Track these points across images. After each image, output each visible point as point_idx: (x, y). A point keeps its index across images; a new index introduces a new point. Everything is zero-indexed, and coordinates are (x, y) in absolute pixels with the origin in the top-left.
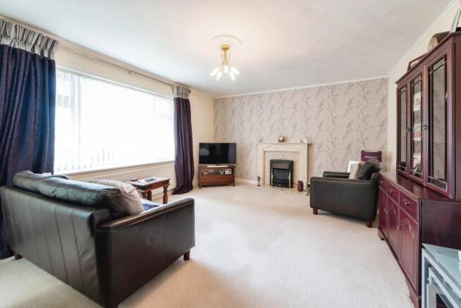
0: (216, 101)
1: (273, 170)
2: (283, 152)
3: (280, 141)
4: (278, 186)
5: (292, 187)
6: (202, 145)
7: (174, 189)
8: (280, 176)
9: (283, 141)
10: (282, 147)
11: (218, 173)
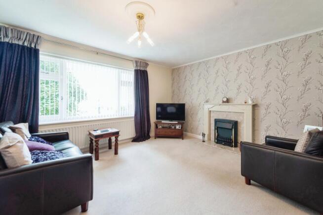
0: (173, 70)
1: (217, 128)
2: (228, 113)
3: (223, 102)
4: (221, 143)
5: (236, 146)
6: (158, 105)
7: (134, 138)
8: (224, 134)
9: (228, 101)
10: (226, 108)
11: (170, 128)
